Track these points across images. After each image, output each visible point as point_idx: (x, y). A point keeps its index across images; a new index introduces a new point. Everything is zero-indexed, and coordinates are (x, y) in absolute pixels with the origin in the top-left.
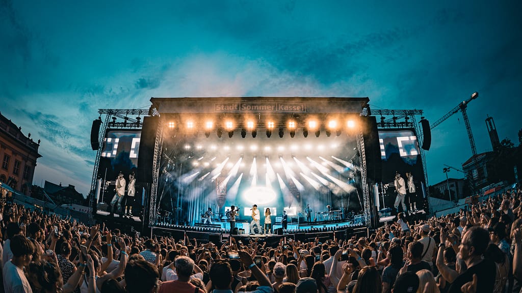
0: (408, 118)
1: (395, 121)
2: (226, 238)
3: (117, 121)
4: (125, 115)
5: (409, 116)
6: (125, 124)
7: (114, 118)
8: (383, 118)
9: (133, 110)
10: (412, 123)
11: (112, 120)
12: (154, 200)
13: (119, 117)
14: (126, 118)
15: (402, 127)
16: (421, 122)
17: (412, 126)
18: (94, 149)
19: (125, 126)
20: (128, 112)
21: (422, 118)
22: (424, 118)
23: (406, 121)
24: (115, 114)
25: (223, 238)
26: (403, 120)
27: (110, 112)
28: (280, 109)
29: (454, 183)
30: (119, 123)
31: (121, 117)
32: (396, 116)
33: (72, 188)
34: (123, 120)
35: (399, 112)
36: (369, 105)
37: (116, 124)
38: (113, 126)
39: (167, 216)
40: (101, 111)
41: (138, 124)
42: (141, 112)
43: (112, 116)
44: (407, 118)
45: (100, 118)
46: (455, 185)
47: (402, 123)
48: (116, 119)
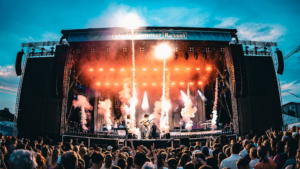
0: (267, 49)
1: (256, 50)
2: (122, 143)
3: (35, 52)
4: (42, 47)
5: (267, 47)
6: (42, 53)
7: (34, 50)
8: (247, 47)
9: (49, 42)
10: (269, 53)
11: (32, 51)
12: (64, 113)
13: (37, 48)
14: (43, 49)
15: (261, 55)
16: (276, 52)
17: (269, 55)
18: (18, 75)
19: (42, 55)
20: (44, 44)
21: (277, 49)
22: (278, 49)
23: (265, 51)
24: (34, 46)
25: (120, 143)
26: (263, 50)
27: (30, 45)
28: (166, 36)
29: (295, 106)
30: (37, 53)
31: (39, 49)
32: (256, 46)
33: (7, 110)
34: (41, 51)
35: (260, 43)
36: (237, 35)
37: (35, 54)
38: (33, 56)
39: (76, 126)
40: (24, 45)
41: (52, 53)
42: (54, 43)
43: (32, 48)
44: (265, 49)
45: (22, 50)
46: (295, 107)
47: (262, 52)
48: (35, 50)
